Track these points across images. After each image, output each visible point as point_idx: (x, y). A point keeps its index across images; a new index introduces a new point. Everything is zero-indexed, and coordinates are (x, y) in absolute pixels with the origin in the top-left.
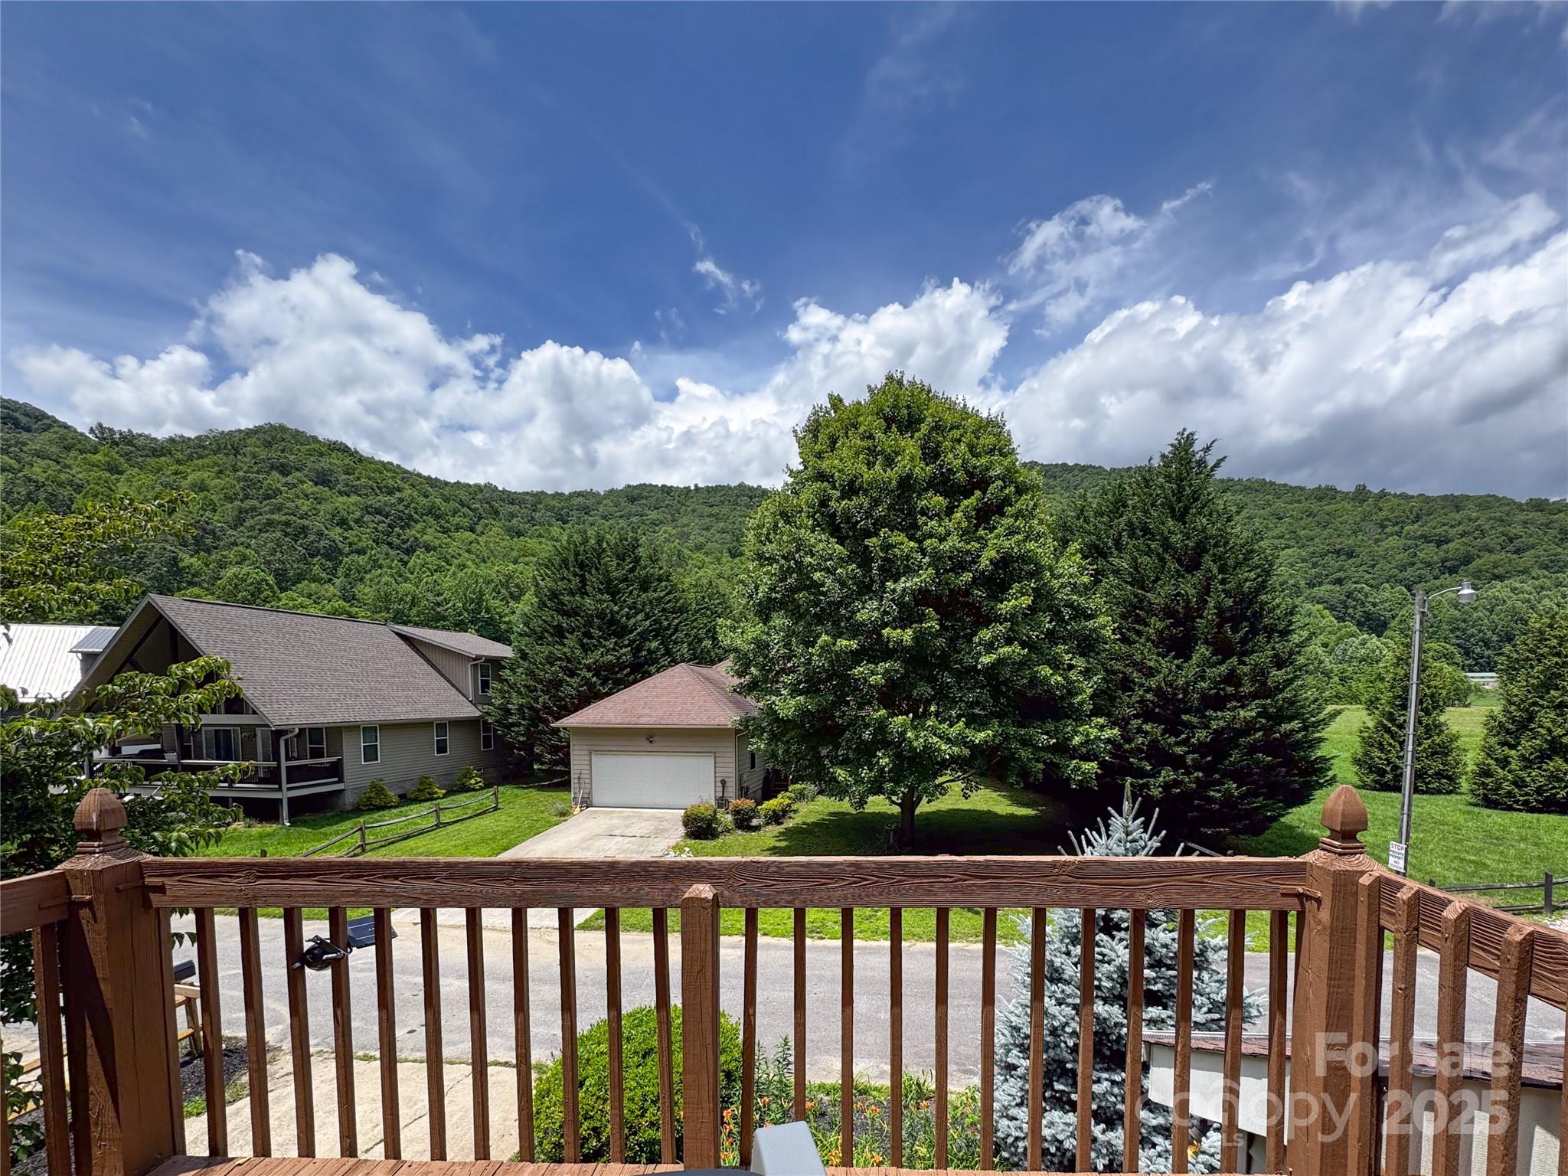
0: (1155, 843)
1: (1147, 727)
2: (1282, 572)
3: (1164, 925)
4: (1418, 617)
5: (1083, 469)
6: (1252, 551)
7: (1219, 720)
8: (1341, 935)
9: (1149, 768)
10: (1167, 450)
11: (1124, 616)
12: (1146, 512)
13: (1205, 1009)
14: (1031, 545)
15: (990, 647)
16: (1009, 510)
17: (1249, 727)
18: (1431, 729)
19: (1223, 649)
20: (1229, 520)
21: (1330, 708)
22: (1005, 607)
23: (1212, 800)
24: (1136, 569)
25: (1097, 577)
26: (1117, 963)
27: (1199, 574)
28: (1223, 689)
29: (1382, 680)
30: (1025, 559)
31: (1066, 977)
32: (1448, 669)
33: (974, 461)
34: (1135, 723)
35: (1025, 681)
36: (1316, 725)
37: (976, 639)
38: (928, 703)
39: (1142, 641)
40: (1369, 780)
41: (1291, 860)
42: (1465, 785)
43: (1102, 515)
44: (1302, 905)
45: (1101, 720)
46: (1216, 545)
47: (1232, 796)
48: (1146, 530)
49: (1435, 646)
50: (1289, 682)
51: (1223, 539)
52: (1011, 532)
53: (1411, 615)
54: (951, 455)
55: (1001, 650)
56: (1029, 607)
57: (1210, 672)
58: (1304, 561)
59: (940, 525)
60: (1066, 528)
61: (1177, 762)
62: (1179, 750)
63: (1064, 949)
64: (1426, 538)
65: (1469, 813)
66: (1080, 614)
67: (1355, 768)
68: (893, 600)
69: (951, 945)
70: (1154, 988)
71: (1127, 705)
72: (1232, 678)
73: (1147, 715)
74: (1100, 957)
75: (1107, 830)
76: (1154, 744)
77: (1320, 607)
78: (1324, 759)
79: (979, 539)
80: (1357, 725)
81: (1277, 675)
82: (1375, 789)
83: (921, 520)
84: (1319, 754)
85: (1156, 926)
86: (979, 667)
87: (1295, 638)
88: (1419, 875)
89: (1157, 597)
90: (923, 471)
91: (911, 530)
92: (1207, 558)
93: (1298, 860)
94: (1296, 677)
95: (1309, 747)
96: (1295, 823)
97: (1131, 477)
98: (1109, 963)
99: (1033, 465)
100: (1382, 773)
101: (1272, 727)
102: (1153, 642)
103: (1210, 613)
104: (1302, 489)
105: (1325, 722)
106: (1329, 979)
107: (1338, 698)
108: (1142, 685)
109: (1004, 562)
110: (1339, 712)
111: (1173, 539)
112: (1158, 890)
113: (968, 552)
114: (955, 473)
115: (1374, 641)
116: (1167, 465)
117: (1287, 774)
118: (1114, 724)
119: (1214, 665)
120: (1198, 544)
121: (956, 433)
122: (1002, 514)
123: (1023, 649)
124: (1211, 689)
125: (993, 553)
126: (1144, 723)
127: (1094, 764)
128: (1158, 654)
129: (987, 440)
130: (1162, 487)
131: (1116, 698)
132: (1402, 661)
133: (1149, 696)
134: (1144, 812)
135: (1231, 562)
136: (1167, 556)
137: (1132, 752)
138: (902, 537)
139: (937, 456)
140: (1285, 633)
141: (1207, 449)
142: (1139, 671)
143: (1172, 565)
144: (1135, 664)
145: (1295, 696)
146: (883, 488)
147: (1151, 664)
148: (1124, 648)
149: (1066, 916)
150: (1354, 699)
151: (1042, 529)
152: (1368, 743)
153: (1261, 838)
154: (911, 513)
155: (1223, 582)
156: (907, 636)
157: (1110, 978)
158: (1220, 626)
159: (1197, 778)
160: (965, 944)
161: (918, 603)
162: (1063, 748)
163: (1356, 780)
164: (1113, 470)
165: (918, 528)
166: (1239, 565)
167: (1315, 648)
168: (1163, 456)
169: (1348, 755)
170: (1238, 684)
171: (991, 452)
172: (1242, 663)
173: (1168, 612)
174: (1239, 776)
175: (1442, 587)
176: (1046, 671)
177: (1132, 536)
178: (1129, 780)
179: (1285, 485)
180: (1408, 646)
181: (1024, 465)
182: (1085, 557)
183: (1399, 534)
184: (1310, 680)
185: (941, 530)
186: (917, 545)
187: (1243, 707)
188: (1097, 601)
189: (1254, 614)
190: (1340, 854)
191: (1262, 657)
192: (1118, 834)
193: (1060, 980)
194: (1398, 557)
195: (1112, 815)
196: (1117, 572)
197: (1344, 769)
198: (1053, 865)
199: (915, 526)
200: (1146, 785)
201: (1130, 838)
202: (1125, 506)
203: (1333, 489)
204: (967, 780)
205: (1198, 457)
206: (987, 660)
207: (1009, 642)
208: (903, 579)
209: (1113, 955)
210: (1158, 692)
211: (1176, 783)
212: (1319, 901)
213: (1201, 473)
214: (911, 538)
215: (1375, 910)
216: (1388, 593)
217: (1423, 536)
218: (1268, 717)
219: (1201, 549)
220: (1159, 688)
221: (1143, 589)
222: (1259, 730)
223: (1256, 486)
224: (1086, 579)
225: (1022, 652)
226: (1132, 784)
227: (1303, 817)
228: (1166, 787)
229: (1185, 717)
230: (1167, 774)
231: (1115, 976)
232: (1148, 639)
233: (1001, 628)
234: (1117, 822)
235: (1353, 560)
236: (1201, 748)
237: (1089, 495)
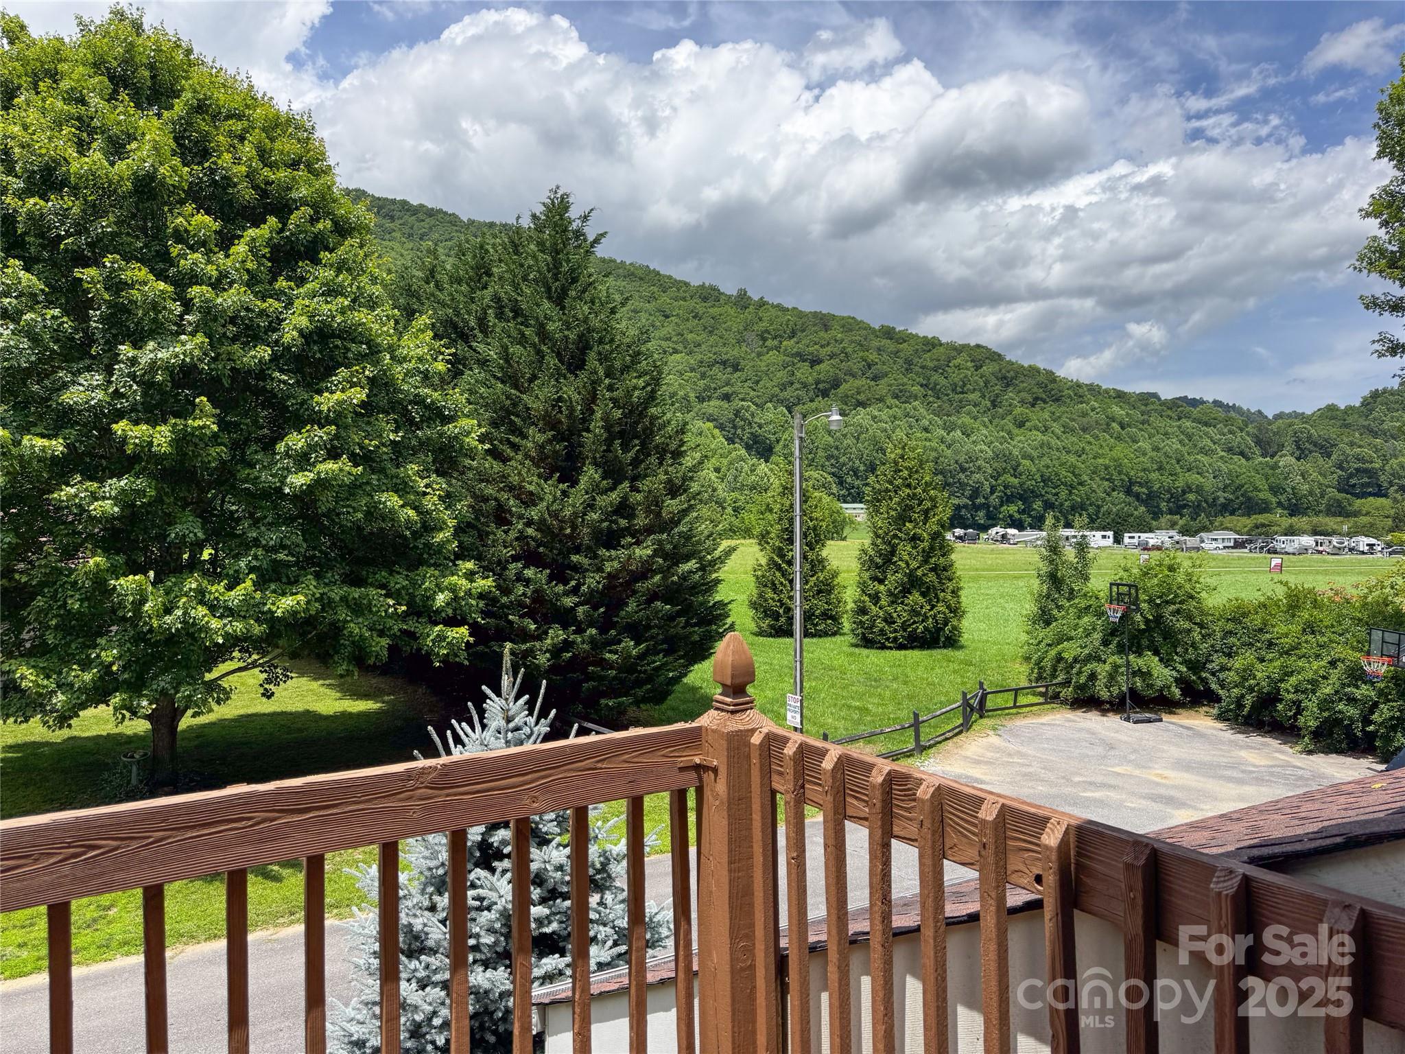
0: (543, 728)
1: (529, 573)
2: (671, 382)
3: (558, 839)
4: (797, 442)
5: (431, 213)
6: (639, 353)
7: (613, 560)
8: (737, 804)
9: (533, 627)
10: (539, 210)
11: (494, 424)
12: (516, 287)
13: (610, 943)
14: (362, 316)
15: (303, 460)
16: (325, 256)
17: (645, 571)
18: (815, 565)
19: (613, 473)
20: (613, 311)
21: (725, 544)
22: (326, 402)
23: (610, 665)
24: (507, 361)
25: (457, 367)
26: (499, 907)
27: (583, 375)
28: (616, 522)
29: (771, 511)
30: (350, 334)
31: (430, 943)
32: (826, 499)
33: (266, 172)
34: (514, 567)
35: (360, 515)
36: (713, 563)
37: (281, 447)
38: (200, 546)
39: (519, 457)
40: (765, 624)
41: (687, 725)
42: (847, 625)
43: (459, 281)
44: (700, 779)
45: (470, 565)
46: (601, 341)
47: (630, 656)
48: (517, 312)
49: (815, 474)
50: (685, 512)
51: (606, 337)
52: (332, 291)
53: (792, 440)
54: (227, 156)
55: (321, 467)
56: (363, 404)
57: (602, 501)
58: (693, 370)
59: (209, 262)
60: (410, 292)
61: (565, 618)
62: (569, 601)
63: (426, 903)
64: (801, 356)
65: (851, 654)
66: (438, 415)
67: (752, 613)
68: (133, 376)
69: (251, 938)
70: (548, 930)
71: (503, 543)
72: (624, 509)
73: (531, 558)
74: (478, 903)
75: (482, 718)
76: (538, 597)
77: (710, 425)
78: (722, 605)
79: (277, 295)
80: (751, 563)
81: (672, 505)
82: (771, 635)
83: (175, 250)
84: (718, 598)
85: (548, 842)
86: (287, 490)
87: (688, 461)
88: (814, 729)
89: (537, 400)
90: (175, 172)
91: (160, 264)
92: (592, 356)
93: (694, 725)
94: (691, 508)
95: (706, 591)
96: (698, 684)
97: (495, 236)
98: (489, 909)
99: (358, 195)
100: (776, 617)
101: (669, 568)
102: (532, 459)
103: (597, 425)
104: (687, 284)
105: (722, 560)
106: (730, 863)
107: (732, 532)
108: (521, 517)
109: (320, 335)
110: (732, 550)
111: (551, 327)
112: (545, 788)
113: (263, 313)
114: (235, 185)
115: (763, 467)
116: (539, 229)
117: (687, 624)
118: (486, 570)
119: (605, 492)
120: (581, 336)
121: (238, 126)
122: (316, 261)
123: (356, 465)
124: (602, 521)
125: (304, 322)
126: (526, 566)
127: (464, 630)
128: (540, 476)
129: (286, 146)
130: (534, 257)
131: (488, 534)
132: (787, 490)
133: (530, 531)
134: (528, 688)
135: (618, 364)
136: (544, 348)
137: (510, 606)
138: (141, 273)
139: (205, 154)
140: (678, 454)
141: (585, 218)
142: (517, 497)
143: (552, 361)
144: (511, 488)
145: (691, 530)
146: (108, 190)
147: (532, 488)
148: (497, 466)
149: (427, 853)
150: (747, 533)
151: (377, 290)
152: (762, 582)
153: (664, 706)
154: (158, 234)
155: (610, 388)
156: (161, 437)
157: (491, 930)
158: (609, 442)
159: (591, 636)
160: (272, 931)
161: (177, 384)
162: (421, 610)
163: (753, 626)
164: (471, 222)
165: (171, 262)
166: (626, 369)
167: (708, 474)
168: (534, 216)
169: (744, 597)
170: (631, 516)
171: (294, 165)
172: (634, 489)
173: (550, 423)
174: (636, 631)
175: (817, 411)
176: (392, 500)
177: (500, 316)
178: (508, 645)
179: (670, 277)
180: (791, 473)
181: (348, 192)
182: (436, 337)
183: (777, 348)
184: (705, 511)
185: (211, 270)
186: (170, 289)
187: (638, 543)
188: (457, 397)
189: (644, 430)
190: (733, 712)
191: (654, 483)
192: (495, 720)
193: (423, 950)
194: (779, 375)
195: (487, 697)
196: (483, 363)
197: (742, 616)
198: (408, 775)
199: (165, 256)
200: (530, 652)
201: (511, 725)
202: (489, 274)
203: (714, 289)
204: (269, 667)
205: (574, 226)
206: (299, 480)
207: (333, 455)
208: (151, 345)
209: (493, 896)
210: (541, 526)
211: (567, 645)
212: (715, 770)
213: (579, 246)
214: (161, 275)
215: (767, 773)
216: (772, 414)
217: (798, 354)
218: (666, 556)
219: (584, 345)
220: (542, 521)
221: (516, 387)
222: (655, 572)
223: (639, 273)
224: (441, 366)
225: (354, 471)
226: (512, 653)
227: (702, 675)
228: (556, 651)
229: (575, 558)
230: (556, 634)
231: (498, 925)
232: (527, 456)
233: (321, 434)
234: (494, 705)
235: (739, 374)
236: (592, 600)
237: (440, 250)
